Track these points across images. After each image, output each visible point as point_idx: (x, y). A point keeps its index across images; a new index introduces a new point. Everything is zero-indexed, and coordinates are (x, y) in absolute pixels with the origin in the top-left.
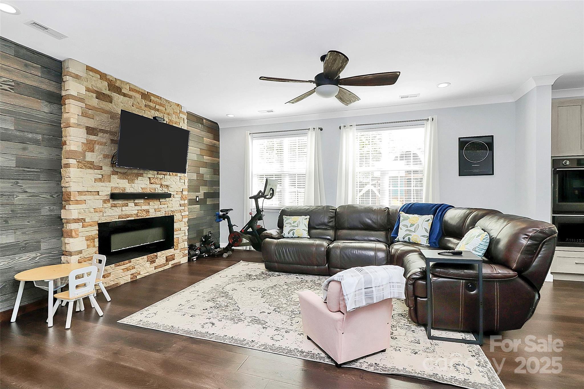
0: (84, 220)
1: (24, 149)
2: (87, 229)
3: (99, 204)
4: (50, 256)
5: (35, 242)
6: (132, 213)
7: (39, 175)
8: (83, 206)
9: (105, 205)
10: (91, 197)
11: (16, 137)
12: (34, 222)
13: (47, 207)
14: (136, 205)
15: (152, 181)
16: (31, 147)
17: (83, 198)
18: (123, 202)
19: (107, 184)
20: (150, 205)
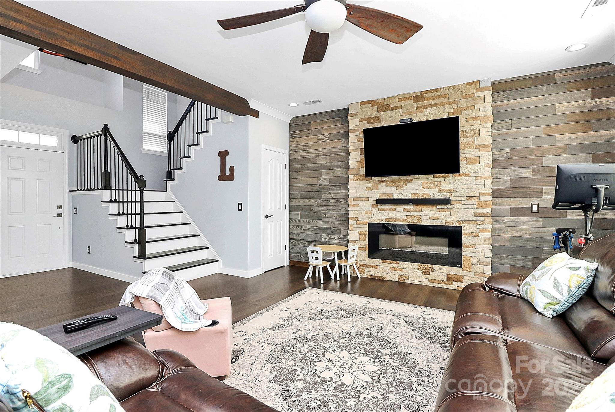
0: (357, 219)
1: (333, 173)
2: (360, 226)
3: (369, 208)
4: (345, 240)
5: (338, 230)
6: (399, 218)
7: (340, 188)
8: (357, 208)
9: (374, 209)
10: (363, 202)
11: (330, 166)
12: (337, 217)
13: (344, 208)
14: (404, 210)
15: (425, 186)
16: (336, 171)
17: (357, 202)
18: (391, 207)
19: (375, 191)
20: (422, 211)
